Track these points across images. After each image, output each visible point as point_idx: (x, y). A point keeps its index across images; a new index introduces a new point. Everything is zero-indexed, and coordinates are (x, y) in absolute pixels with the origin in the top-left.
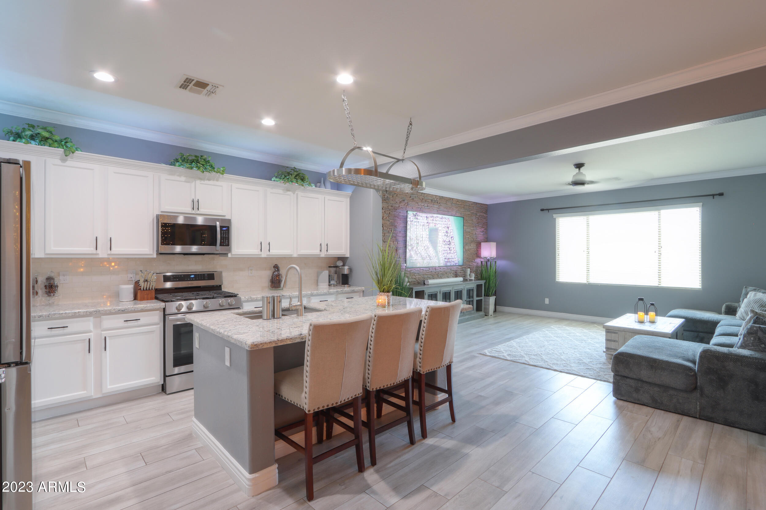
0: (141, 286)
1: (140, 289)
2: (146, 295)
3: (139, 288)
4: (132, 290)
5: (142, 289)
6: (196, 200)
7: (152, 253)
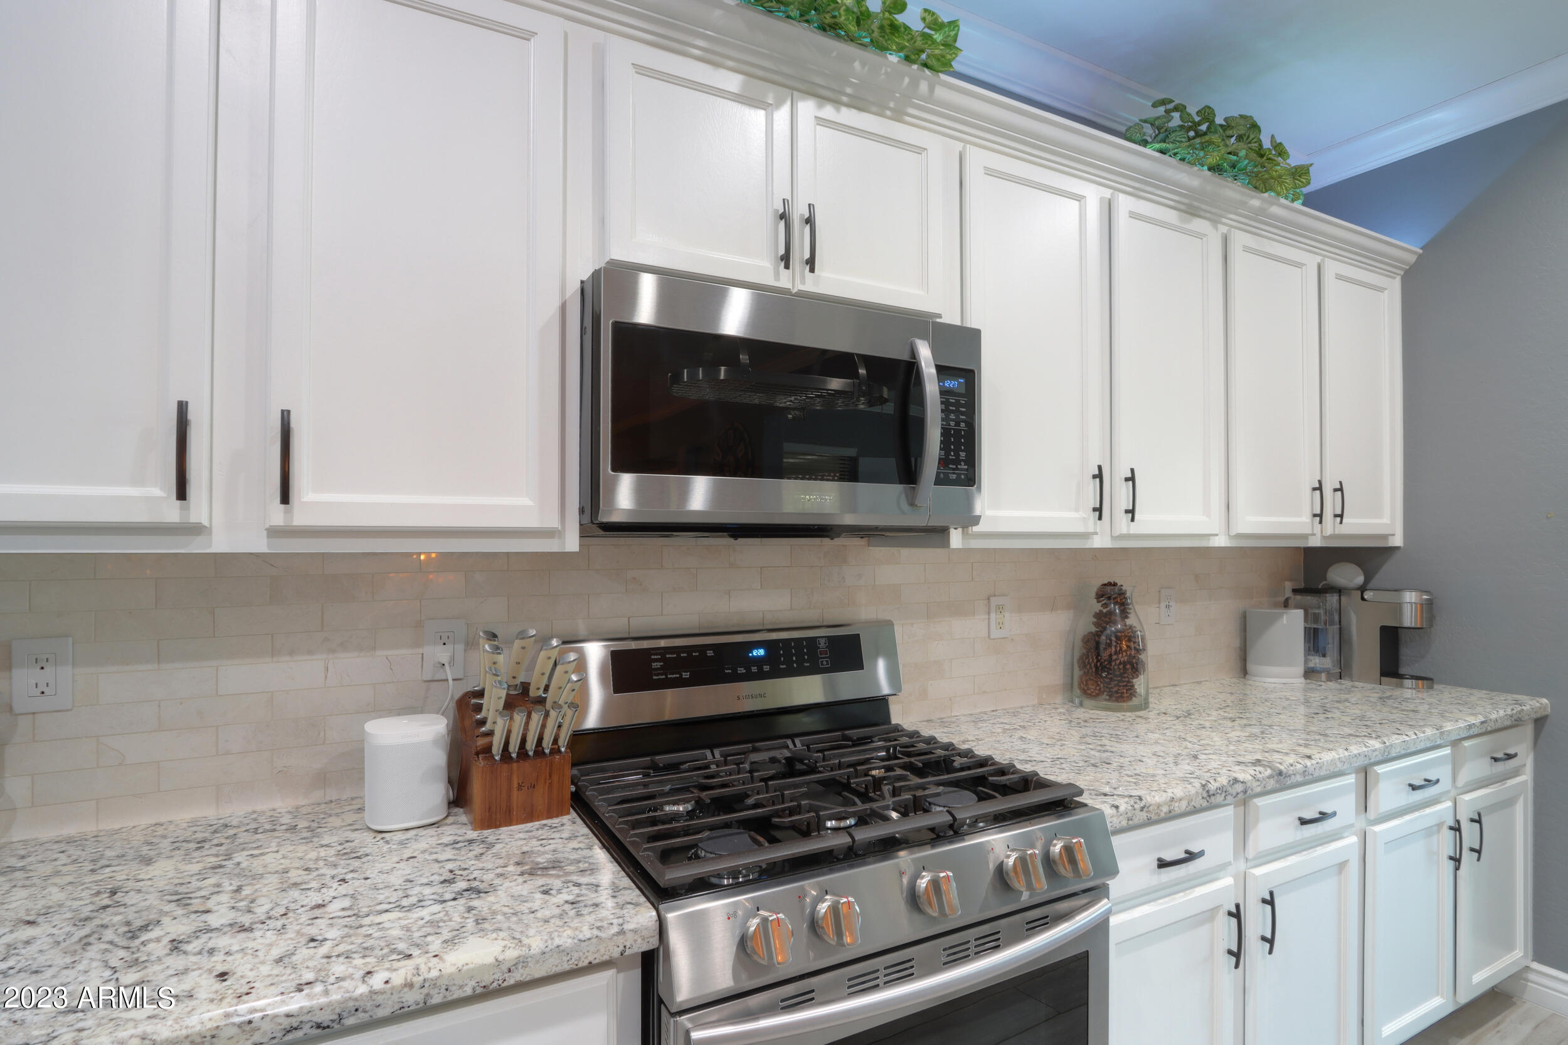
0: (490, 734)
1: (488, 750)
2: (520, 787)
3: (481, 742)
4: (439, 758)
5: (496, 750)
6: (799, 211)
7: (553, 522)
